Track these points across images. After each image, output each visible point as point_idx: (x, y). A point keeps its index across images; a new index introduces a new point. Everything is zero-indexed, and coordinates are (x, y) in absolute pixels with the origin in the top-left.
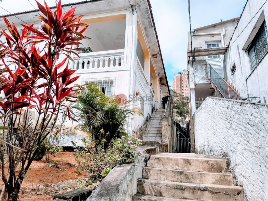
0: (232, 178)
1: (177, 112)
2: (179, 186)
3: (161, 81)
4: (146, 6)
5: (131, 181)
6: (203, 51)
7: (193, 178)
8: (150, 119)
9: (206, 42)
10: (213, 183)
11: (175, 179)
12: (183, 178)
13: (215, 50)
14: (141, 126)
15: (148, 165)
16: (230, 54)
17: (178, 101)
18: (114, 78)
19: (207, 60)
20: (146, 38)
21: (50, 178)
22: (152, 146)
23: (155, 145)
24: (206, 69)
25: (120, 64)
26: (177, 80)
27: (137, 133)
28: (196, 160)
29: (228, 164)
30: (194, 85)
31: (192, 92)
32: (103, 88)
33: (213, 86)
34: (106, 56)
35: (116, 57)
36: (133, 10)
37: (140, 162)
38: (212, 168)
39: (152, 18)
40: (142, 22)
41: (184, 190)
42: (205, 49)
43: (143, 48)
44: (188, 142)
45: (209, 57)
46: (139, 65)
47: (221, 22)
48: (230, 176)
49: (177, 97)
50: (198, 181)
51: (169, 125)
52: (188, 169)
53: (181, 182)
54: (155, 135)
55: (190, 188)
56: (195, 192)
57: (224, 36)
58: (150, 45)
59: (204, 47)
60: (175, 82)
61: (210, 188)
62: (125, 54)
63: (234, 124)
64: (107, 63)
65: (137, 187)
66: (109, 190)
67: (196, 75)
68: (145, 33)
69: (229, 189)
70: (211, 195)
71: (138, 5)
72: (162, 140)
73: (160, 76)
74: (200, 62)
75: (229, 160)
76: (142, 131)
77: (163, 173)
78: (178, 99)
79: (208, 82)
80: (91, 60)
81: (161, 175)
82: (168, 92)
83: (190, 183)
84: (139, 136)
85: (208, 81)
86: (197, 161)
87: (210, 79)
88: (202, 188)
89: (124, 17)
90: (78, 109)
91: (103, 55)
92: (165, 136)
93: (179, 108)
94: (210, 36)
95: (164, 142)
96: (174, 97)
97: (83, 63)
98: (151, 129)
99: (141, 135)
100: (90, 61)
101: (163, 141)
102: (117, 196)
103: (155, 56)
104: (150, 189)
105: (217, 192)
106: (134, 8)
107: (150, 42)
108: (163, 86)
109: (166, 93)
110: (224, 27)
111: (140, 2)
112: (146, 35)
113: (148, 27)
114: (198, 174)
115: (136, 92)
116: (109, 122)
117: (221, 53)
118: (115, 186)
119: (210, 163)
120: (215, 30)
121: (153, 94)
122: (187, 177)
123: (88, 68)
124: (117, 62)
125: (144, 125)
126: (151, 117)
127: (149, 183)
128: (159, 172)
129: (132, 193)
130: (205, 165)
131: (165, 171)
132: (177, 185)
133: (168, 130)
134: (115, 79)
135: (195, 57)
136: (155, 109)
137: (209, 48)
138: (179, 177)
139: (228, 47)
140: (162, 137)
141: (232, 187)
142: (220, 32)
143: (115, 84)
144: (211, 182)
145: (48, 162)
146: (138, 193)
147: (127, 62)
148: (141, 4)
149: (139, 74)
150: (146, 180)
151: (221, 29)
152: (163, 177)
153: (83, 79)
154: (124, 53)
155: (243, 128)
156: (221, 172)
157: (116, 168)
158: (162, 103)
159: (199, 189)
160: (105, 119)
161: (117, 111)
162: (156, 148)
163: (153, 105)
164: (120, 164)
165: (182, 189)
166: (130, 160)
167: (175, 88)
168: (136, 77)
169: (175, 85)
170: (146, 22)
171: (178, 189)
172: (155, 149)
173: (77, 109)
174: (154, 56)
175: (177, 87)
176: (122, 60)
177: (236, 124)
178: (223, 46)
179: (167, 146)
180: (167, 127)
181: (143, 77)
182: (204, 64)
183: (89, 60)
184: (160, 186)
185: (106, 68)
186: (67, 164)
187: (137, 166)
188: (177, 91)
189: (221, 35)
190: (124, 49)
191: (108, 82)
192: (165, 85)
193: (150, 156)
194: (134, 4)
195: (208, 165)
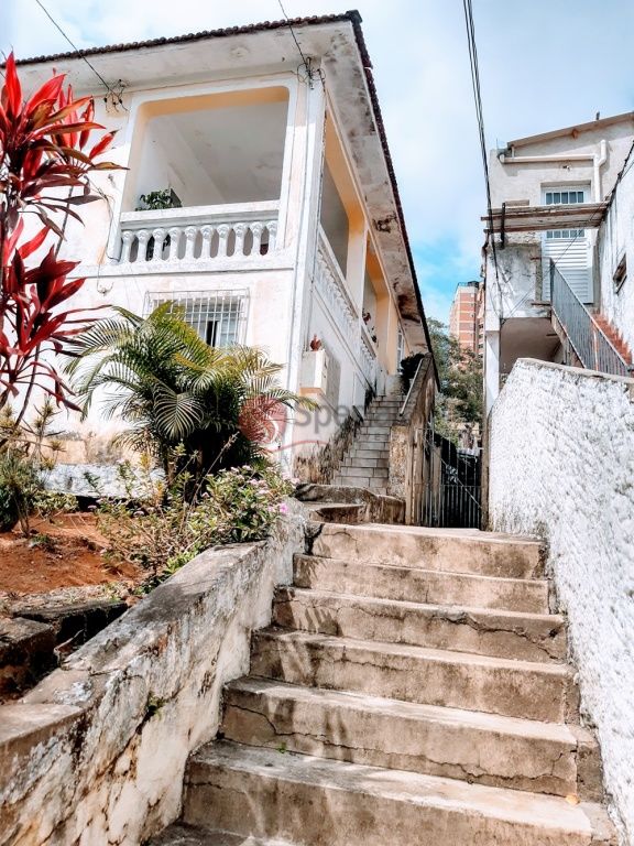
0: (546, 591)
1: (460, 408)
2: (388, 607)
3: (404, 308)
4: (353, 63)
5: (248, 588)
6: (531, 216)
7: (435, 590)
8: (357, 424)
9: (543, 186)
10: (492, 606)
11: (385, 592)
12: (406, 588)
13: (568, 214)
14: (328, 446)
15: (315, 550)
16: (614, 227)
17: (463, 372)
18: (243, 293)
19: (543, 245)
20: (354, 167)
21: (27, 579)
22: (348, 501)
23: (358, 501)
24: (539, 274)
25: (264, 249)
26: (463, 307)
27: (310, 463)
28: (452, 539)
29: (544, 554)
30: (498, 321)
31: (491, 345)
32: (210, 324)
33: (555, 327)
34: (223, 220)
35: (252, 226)
36: (310, 75)
37: (286, 541)
38: (498, 564)
39: (374, 100)
40: (343, 115)
41: (402, 620)
42: (537, 210)
43: (343, 200)
44: (468, 496)
45: (549, 235)
46: (327, 254)
47: (595, 120)
48: (540, 586)
49: (462, 359)
50: (449, 599)
51: (414, 445)
52: (430, 566)
53: (401, 599)
54: (368, 473)
55: (419, 615)
56: (433, 626)
57: (604, 166)
58: (368, 188)
59: (538, 201)
60: (458, 312)
61: (475, 616)
62: (281, 217)
63: (562, 437)
64: (223, 243)
65: (273, 607)
66: (174, 606)
67: (505, 290)
68: (352, 150)
69: (529, 621)
70: (476, 636)
71: (328, 58)
72: (388, 489)
73: (401, 292)
74: (520, 249)
75: (546, 543)
76: (328, 458)
77: (352, 573)
78: (464, 368)
79: (541, 315)
80: (174, 233)
81: (345, 579)
82: (424, 341)
83: (426, 602)
84: (318, 474)
85: (542, 311)
86: (455, 544)
87: (549, 305)
88: (453, 615)
89: (282, 96)
90: (124, 383)
91: (213, 217)
92: (397, 476)
93: (465, 396)
94: (557, 165)
95: (394, 495)
96: (452, 360)
97: (151, 242)
98: (359, 455)
99: (326, 472)
100: (172, 236)
101: (392, 491)
102: (195, 624)
103: (384, 227)
104: (307, 613)
105: (493, 627)
106: (314, 67)
107: (366, 179)
108: (409, 322)
109: (417, 345)
110: (604, 138)
111: (335, 47)
112: (354, 156)
113: (361, 130)
114: (452, 577)
115: (312, 339)
116: (212, 426)
117: (586, 224)
118: (194, 596)
119: (494, 549)
120: (575, 148)
121: (374, 349)
122: (419, 585)
123: (165, 257)
124: (257, 242)
125: (336, 442)
126: (362, 420)
127: (307, 599)
128: (342, 570)
129: (251, 623)
130: (478, 554)
131: (358, 567)
132: (384, 607)
133: (409, 460)
134: (248, 297)
135: (508, 234)
136: (378, 394)
137: (553, 204)
138: (396, 585)
139: (609, 205)
140: (390, 478)
141: (545, 616)
142: (590, 155)
143: (248, 311)
144: (486, 602)
145: (26, 536)
146: (274, 623)
147: (287, 243)
148: (337, 54)
149: (326, 282)
150: (298, 591)
151: (595, 143)
152: (350, 584)
153: (148, 292)
154: (276, 212)
155: (578, 450)
156: (521, 575)
157: (210, 553)
158: (402, 376)
159: (446, 618)
160: (201, 416)
161: (242, 394)
162: (357, 508)
163: (373, 381)
164: (223, 543)
165: (398, 617)
166: (253, 532)
167: (457, 332)
168: (314, 291)
169: (458, 323)
170: (355, 113)
171: (386, 616)
172: (353, 511)
173: (118, 384)
174: (381, 225)
175: (462, 326)
176: (271, 236)
177: (565, 438)
178: (598, 201)
179: (401, 505)
180: (408, 450)
181: (339, 294)
182: (533, 255)
183: (170, 231)
184: (337, 606)
185: (222, 260)
186: (81, 543)
187: (275, 549)
188: (462, 342)
189: (593, 165)
190: (276, 202)
191: (227, 306)
192: (414, 320)
193: (321, 526)
194: (314, 53)
195: (485, 556)
